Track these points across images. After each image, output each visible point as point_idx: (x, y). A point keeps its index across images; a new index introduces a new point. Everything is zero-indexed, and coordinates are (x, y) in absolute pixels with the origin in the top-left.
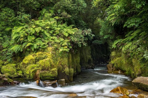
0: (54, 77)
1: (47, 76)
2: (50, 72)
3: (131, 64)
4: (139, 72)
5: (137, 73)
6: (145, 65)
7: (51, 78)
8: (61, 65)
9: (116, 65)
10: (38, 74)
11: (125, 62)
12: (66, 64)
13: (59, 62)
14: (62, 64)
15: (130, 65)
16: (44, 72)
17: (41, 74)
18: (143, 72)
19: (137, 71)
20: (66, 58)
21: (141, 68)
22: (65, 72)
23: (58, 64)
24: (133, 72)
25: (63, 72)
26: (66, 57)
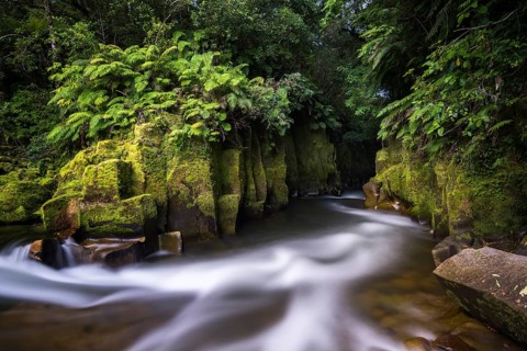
0: (133, 225)
1: (105, 223)
2: (117, 206)
3: (431, 182)
4: (462, 212)
5: (454, 218)
6: (487, 186)
7: (121, 230)
8: (182, 182)
9: (387, 187)
10: (74, 215)
11: (412, 176)
12: (204, 179)
13: (174, 174)
14: (188, 179)
15: (427, 187)
16: (94, 206)
17: (82, 214)
18: (481, 212)
19: (453, 207)
20: (202, 161)
21: (471, 199)
22: (197, 206)
23: (172, 181)
24: (438, 211)
25: (189, 205)
26: (205, 159)
